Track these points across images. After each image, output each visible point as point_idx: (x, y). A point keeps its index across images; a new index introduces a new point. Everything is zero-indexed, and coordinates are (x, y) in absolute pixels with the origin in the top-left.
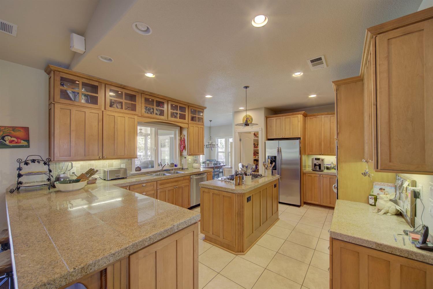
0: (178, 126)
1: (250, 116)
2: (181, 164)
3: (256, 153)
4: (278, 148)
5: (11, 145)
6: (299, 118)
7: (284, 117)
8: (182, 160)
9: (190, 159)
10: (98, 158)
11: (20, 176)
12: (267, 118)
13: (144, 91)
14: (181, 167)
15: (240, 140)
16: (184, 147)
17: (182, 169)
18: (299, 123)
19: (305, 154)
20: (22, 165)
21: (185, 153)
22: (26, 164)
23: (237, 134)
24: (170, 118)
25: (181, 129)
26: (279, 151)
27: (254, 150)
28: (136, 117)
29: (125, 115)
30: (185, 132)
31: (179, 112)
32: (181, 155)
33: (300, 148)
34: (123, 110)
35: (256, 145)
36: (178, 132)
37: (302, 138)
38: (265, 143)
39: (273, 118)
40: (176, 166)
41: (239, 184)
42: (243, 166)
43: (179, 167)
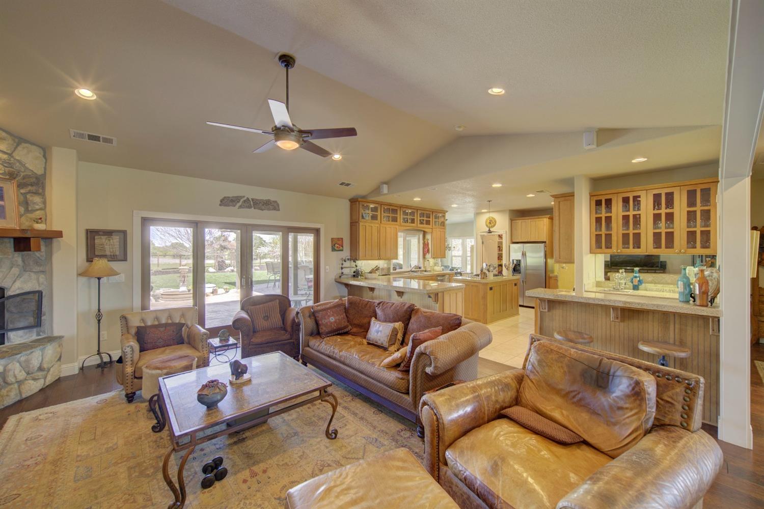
0: (422, 231)
1: (492, 218)
2: (425, 267)
3: (500, 257)
4: (523, 252)
5: (337, 249)
6: (545, 221)
7: (530, 220)
8: (425, 263)
9: (432, 261)
10: (377, 258)
11: (342, 268)
12: (511, 220)
13: (402, 205)
14: (424, 269)
15: (483, 243)
16: (428, 251)
17: (426, 271)
18: (545, 227)
19: (552, 257)
20: (344, 262)
21: (428, 256)
22: (345, 261)
23: (479, 237)
24: (419, 225)
25: (425, 233)
26: (524, 254)
27: (498, 254)
28: (397, 227)
29: (392, 226)
30: (429, 237)
31: (425, 219)
32: (424, 257)
33: (546, 251)
34: (391, 222)
35: (500, 248)
36: (421, 236)
37: (547, 242)
38: (509, 246)
39: (518, 221)
40: (420, 268)
41: (483, 278)
42: (487, 265)
43: (422, 269)
